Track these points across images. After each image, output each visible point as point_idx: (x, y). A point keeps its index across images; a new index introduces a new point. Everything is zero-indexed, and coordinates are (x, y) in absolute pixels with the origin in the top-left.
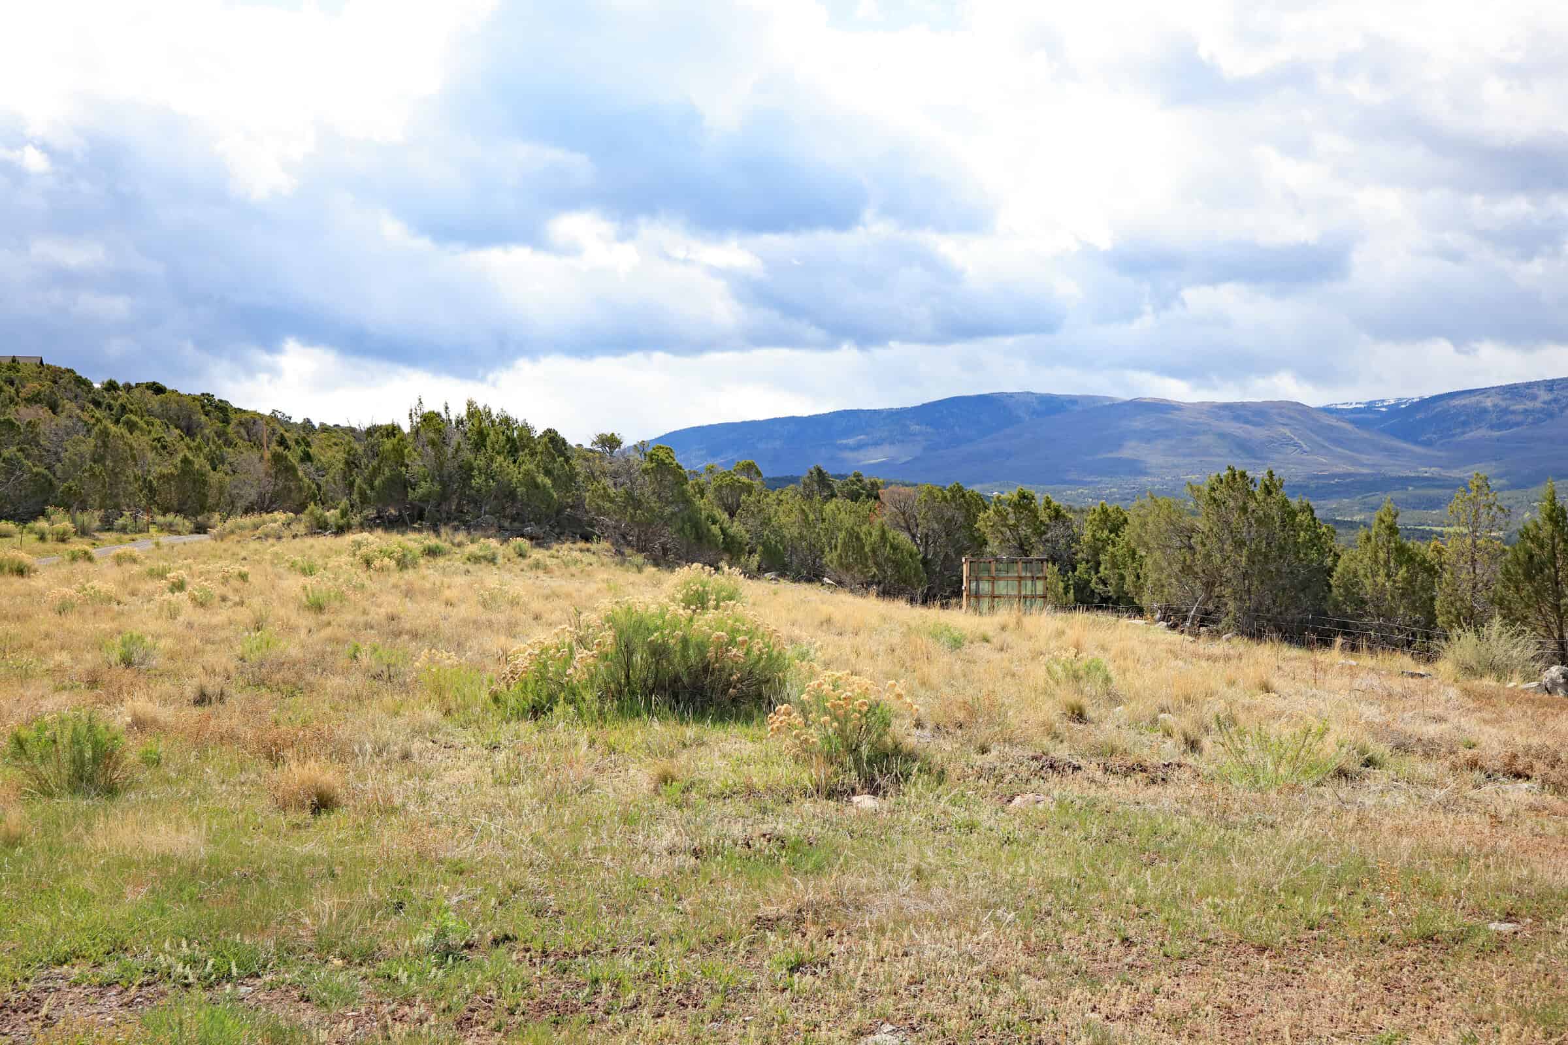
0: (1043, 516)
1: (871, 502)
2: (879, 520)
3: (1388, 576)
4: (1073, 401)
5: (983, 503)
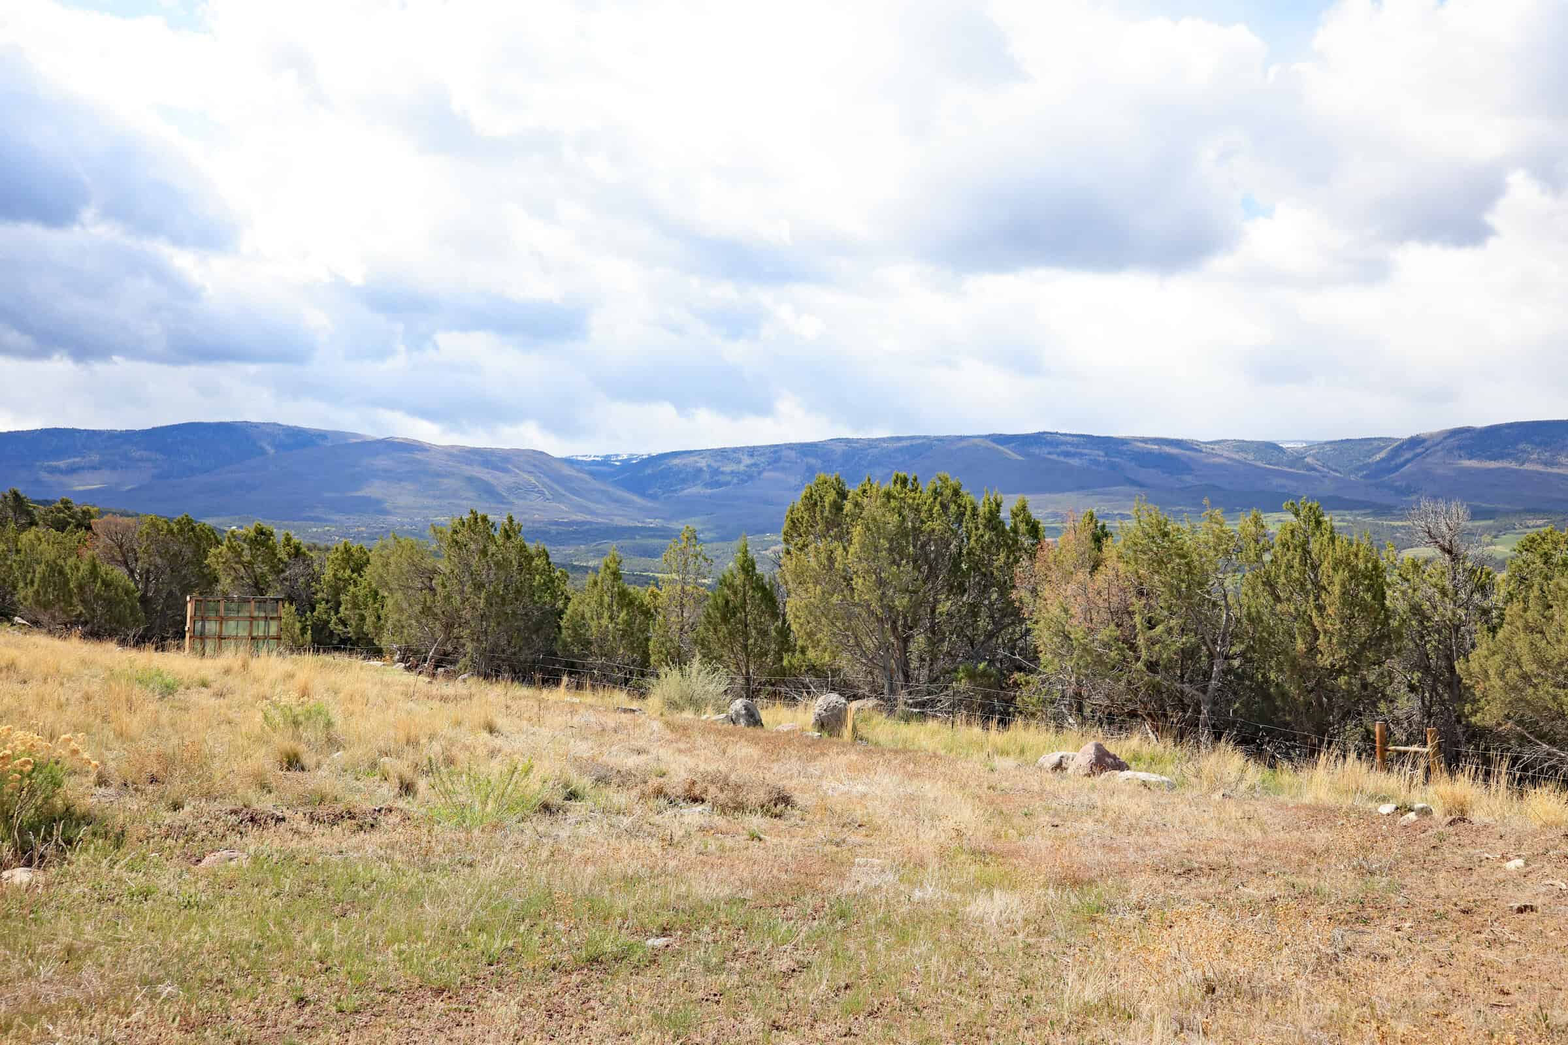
0: (282, 554)
1: (81, 533)
2: (90, 552)
3: (611, 618)
4: (323, 435)
5: (216, 537)
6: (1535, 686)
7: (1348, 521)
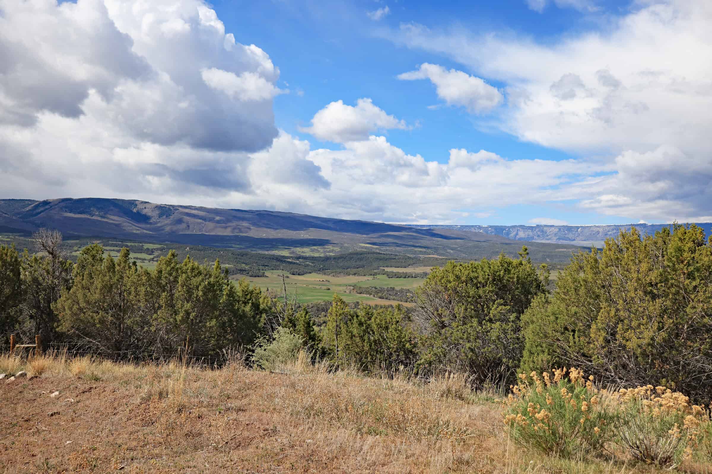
6: (84, 313)
7: (11, 238)
